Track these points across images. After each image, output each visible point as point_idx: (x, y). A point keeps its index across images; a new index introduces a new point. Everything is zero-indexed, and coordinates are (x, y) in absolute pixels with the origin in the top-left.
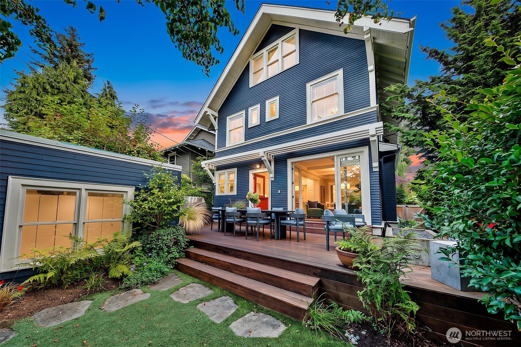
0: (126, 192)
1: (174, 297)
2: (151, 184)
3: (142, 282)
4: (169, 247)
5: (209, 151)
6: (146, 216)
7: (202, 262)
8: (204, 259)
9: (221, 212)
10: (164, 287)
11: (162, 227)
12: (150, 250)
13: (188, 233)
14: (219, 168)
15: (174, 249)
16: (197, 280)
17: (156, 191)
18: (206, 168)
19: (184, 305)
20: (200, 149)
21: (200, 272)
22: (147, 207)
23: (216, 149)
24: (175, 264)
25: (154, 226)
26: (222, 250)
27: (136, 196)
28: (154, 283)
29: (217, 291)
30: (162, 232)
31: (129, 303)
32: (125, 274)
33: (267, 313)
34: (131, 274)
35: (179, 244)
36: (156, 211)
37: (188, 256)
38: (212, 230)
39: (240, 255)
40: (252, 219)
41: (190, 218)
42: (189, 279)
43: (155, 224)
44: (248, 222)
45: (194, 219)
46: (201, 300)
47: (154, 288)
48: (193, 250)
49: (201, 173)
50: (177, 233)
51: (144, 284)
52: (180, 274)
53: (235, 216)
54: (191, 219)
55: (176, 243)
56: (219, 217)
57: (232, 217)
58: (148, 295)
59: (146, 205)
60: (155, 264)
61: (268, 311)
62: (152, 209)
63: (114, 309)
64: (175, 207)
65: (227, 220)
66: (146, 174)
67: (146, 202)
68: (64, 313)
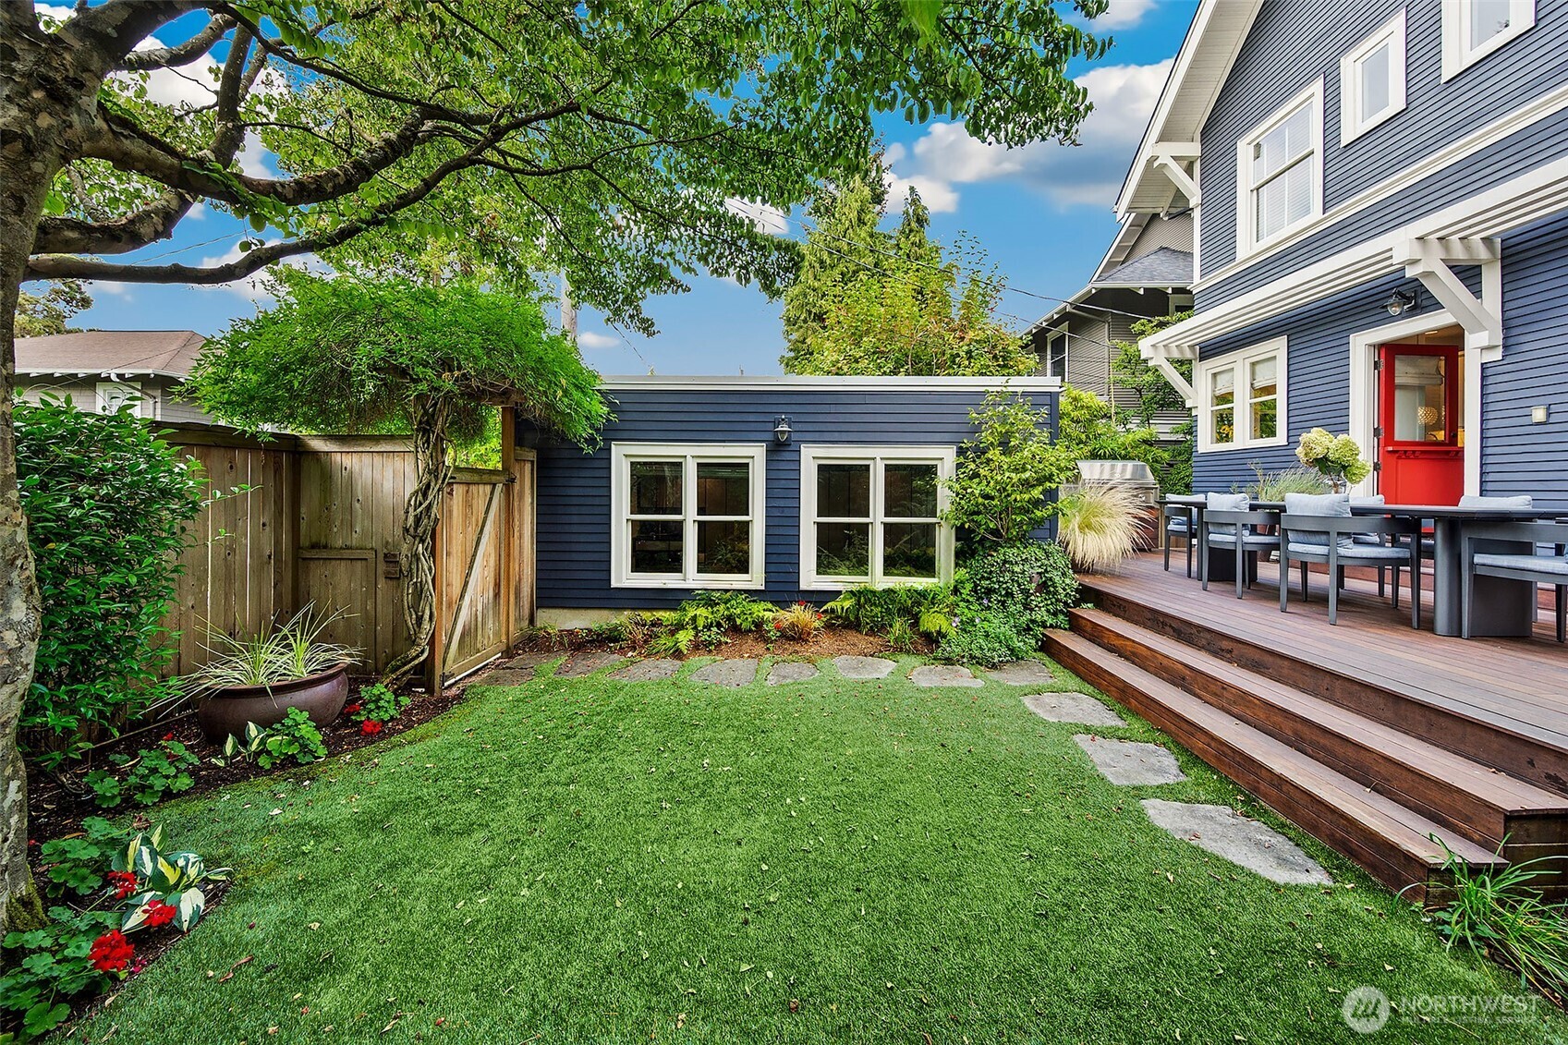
0: (942, 459)
1: (1028, 702)
2: (986, 437)
3: (972, 657)
4: (1026, 592)
5: (1176, 291)
6: (978, 513)
7: (1111, 649)
8: (1117, 642)
9: (1195, 510)
10: (1014, 678)
11: (1011, 542)
12: (989, 591)
13: (1078, 568)
14: (1209, 350)
15: (1036, 600)
16: (1091, 689)
17: (994, 454)
18: (1158, 360)
19: (1045, 723)
20: (1141, 292)
21: (1100, 672)
22: (977, 492)
23: (1197, 279)
24: (1042, 641)
25: (997, 539)
26: (1170, 626)
27: (959, 466)
28: (994, 667)
29: (1137, 726)
30: (1011, 553)
31: (947, 684)
32: (943, 631)
33: (1280, 829)
34: (952, 633)
35: (1052, 589)
36: (996, 502)
37: (1076, 625)
38: (1166, 569)
39: (1230, 652)
40: (1305, 539)
41: (1086, 526)
42: (1073, 682)
43: (996, 532)
44: (1292, 547)
45: (1100, 530)
46: (1087, 730)
47: (994, 675)
48: (1088, 612)
49: (1149, 377)
50: (1046, 562)
51: (976, 661)
52: (1053, 666)
53: (1239, 525)
54: (1089, 526)
55: (1044, 587)
56: (1190, 528)
57: (1232, 530)
58: (979, 683)
59: (976, 488)
60: (997, 624)
61: (1283, 825)
62: (987, 497)
63: (924, 684)
64: (1036, 493)
65: (1212, 537)
66: (974, 415)
67: (977, 480)
68: (864, 667)
